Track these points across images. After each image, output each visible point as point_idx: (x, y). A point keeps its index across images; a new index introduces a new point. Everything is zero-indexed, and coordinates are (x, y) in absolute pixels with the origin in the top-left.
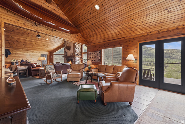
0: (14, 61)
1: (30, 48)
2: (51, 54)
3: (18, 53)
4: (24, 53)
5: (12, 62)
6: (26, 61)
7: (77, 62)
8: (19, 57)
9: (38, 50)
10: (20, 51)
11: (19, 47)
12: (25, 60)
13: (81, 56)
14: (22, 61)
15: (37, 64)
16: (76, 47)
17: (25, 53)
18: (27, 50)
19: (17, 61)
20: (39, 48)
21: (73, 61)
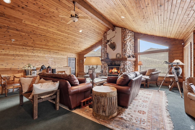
0: (29, 68)
1: (53, 46)
2: (81, 56)
3: (37, 54)
4: (44, 55)
5: (25, 70)
6: (49, 67)
7: (129, 69)
8: (38, 61)
9: (63, 51)
10: (39, 51)
11: (38, 44)
12: (47, 66)
13: (134, 59)
14: (42, 68)
15: (65, 72)
16: (127, 43)
17: (46, 55)
18: (49, 50)
19: (35, 68)
20: (65, 48)
21: (122, 66)
